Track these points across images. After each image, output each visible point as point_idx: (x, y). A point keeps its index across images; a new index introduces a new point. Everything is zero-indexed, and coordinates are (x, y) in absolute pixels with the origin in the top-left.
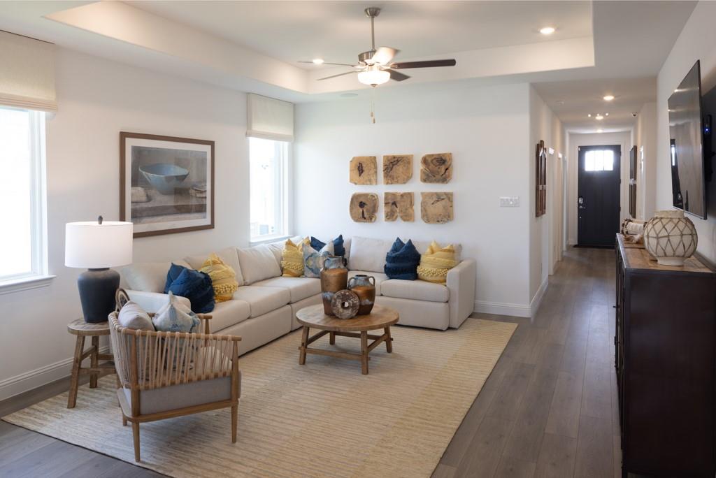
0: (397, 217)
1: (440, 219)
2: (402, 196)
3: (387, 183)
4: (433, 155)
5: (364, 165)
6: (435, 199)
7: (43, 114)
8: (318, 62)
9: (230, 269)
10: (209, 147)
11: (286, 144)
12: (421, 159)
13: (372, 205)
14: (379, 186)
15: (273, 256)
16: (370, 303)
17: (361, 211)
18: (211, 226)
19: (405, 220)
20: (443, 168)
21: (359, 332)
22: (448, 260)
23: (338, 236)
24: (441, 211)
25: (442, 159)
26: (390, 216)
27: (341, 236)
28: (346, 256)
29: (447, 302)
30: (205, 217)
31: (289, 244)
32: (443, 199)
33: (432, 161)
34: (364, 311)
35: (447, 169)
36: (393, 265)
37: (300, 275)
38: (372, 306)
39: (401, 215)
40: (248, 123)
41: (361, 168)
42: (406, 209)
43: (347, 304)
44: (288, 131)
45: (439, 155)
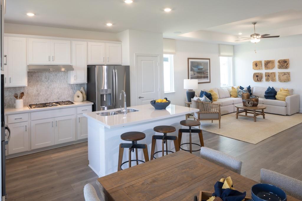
0: (270, 80)
1: (285, 81)
2: (271, 73)
3: (266, 69)
4: (282, 60)
5: (257, 64)
6: (283, 74)
7: (173, 55)
8: (240, 34)
9: (216, 93)
10: (209, 60)
11: (231, 58)
12: (277, 61)
13: (261, 76)
14: (263, 70)
15: (228, 91)
16: (257, 103)
17: (257, 78)
18: (210, 82)
19: (272, 81)
20: (286, 64)
21: (253, 110)
22: (286, 94)
23: (249, 86)
24: (286, 78)
25: (285, 61)
26: (267, 80)
27: (250, 86)
28: (251, 92)
29: (286, 106)
30: (208, 79)
31: (233, 88)
32: (286, 74)
33: (281, 62)
34: (255, 105)
35: (287, 64)
36: (267, 95)
37: (237, 97)
38: (257, 104)
39: (271, 79)
40: (219, 52)
41: (256, 65)
42: (273, 78)
43: (250, 103)
44: (232, 54)
45: (284, 60)
